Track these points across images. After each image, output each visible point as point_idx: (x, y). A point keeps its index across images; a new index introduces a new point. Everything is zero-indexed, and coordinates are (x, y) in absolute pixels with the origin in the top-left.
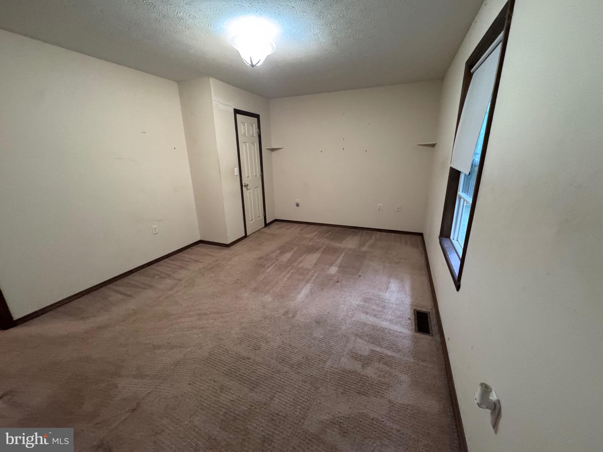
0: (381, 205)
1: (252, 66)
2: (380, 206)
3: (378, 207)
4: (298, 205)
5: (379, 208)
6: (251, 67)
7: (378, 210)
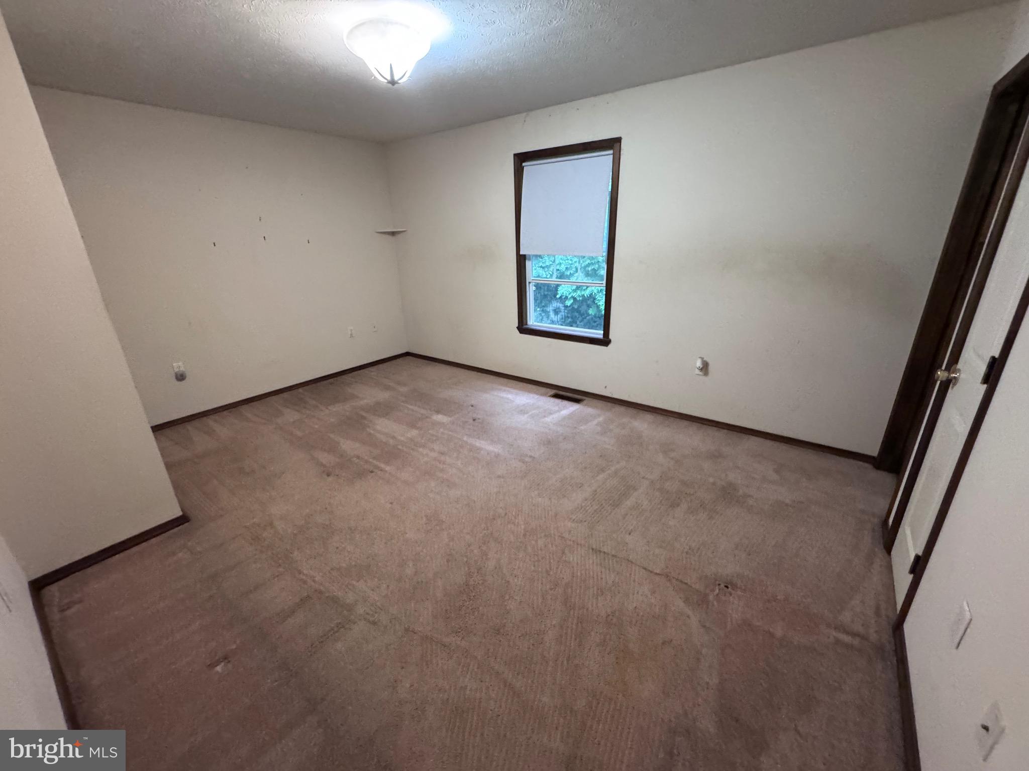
0: (352, 328)
1: (393, 82)
2: (351, 330)
3: (350, 333)
4: (181, 377)
5: (351, 335)
6: (390, 85)
7: (350, 337)
